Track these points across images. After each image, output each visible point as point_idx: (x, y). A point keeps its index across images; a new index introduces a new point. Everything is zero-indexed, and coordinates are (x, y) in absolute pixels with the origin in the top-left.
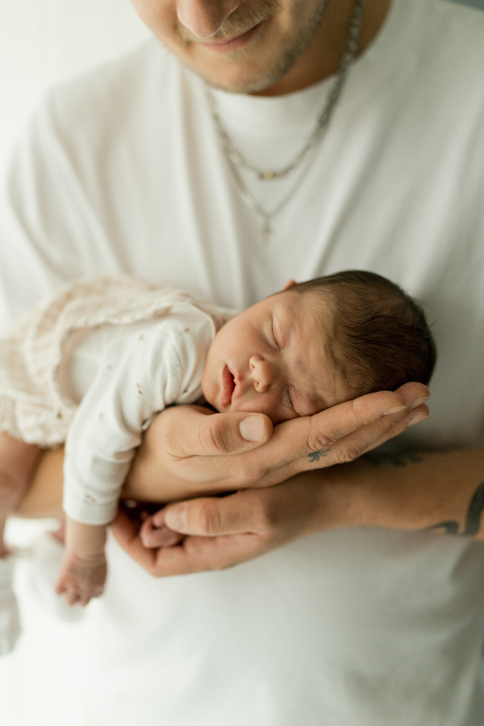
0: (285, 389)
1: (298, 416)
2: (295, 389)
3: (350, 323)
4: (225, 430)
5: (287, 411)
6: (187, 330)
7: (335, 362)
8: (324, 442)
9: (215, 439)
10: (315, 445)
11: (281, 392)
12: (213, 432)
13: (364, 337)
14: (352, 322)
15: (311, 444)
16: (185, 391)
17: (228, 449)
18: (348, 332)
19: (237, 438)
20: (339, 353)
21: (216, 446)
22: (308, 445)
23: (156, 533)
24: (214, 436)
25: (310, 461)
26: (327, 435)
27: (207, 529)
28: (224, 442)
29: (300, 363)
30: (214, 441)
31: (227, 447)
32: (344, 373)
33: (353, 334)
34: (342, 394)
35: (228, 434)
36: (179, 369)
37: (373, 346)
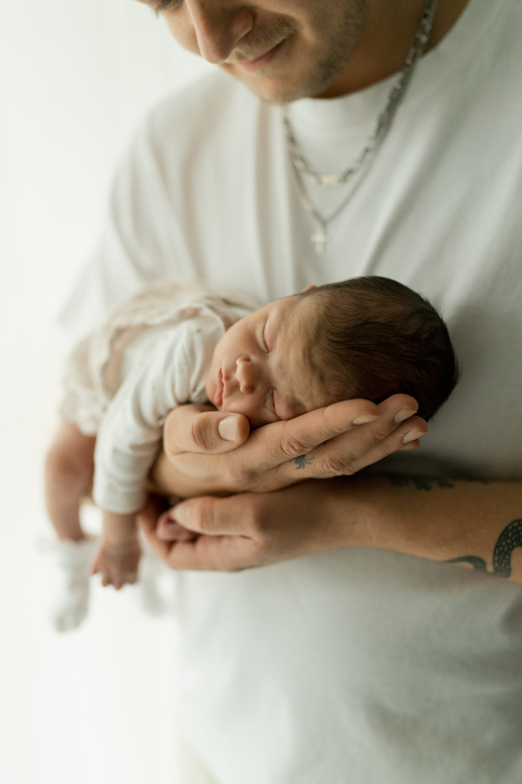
0: (270, 391)
1: (279, 419)
2: (277, 392)
3: (335, 328)
4: (205, 428)
5: (268, 414)
6: (199, 331)
7: (313, 366)
8: (296, 447)
9: (195, 436)
10: (289, 449)
11: (266, 395)
12: (194, 429)
13: (348, 343)
14: (336, 327)
15: (285, 448)
16: (194, 390)
17: (207, 447)
18: (331, 337)
19: (214, 436)
20: (317, 358)
21: (196, 442)
22: (282, 448)
23: (172, 527)
24: (194, 433)
25: (297, 468)
26: (298, 440)
27: (202, 526)
28: (203, 440)
29: (281, 365)
30: (195, 438)
31: (206, 444)
32: (322, 378)
33: (336, 339)
34: (319, 399)
35: (208, 431)
36: (185, 368)
37: (357, 353)
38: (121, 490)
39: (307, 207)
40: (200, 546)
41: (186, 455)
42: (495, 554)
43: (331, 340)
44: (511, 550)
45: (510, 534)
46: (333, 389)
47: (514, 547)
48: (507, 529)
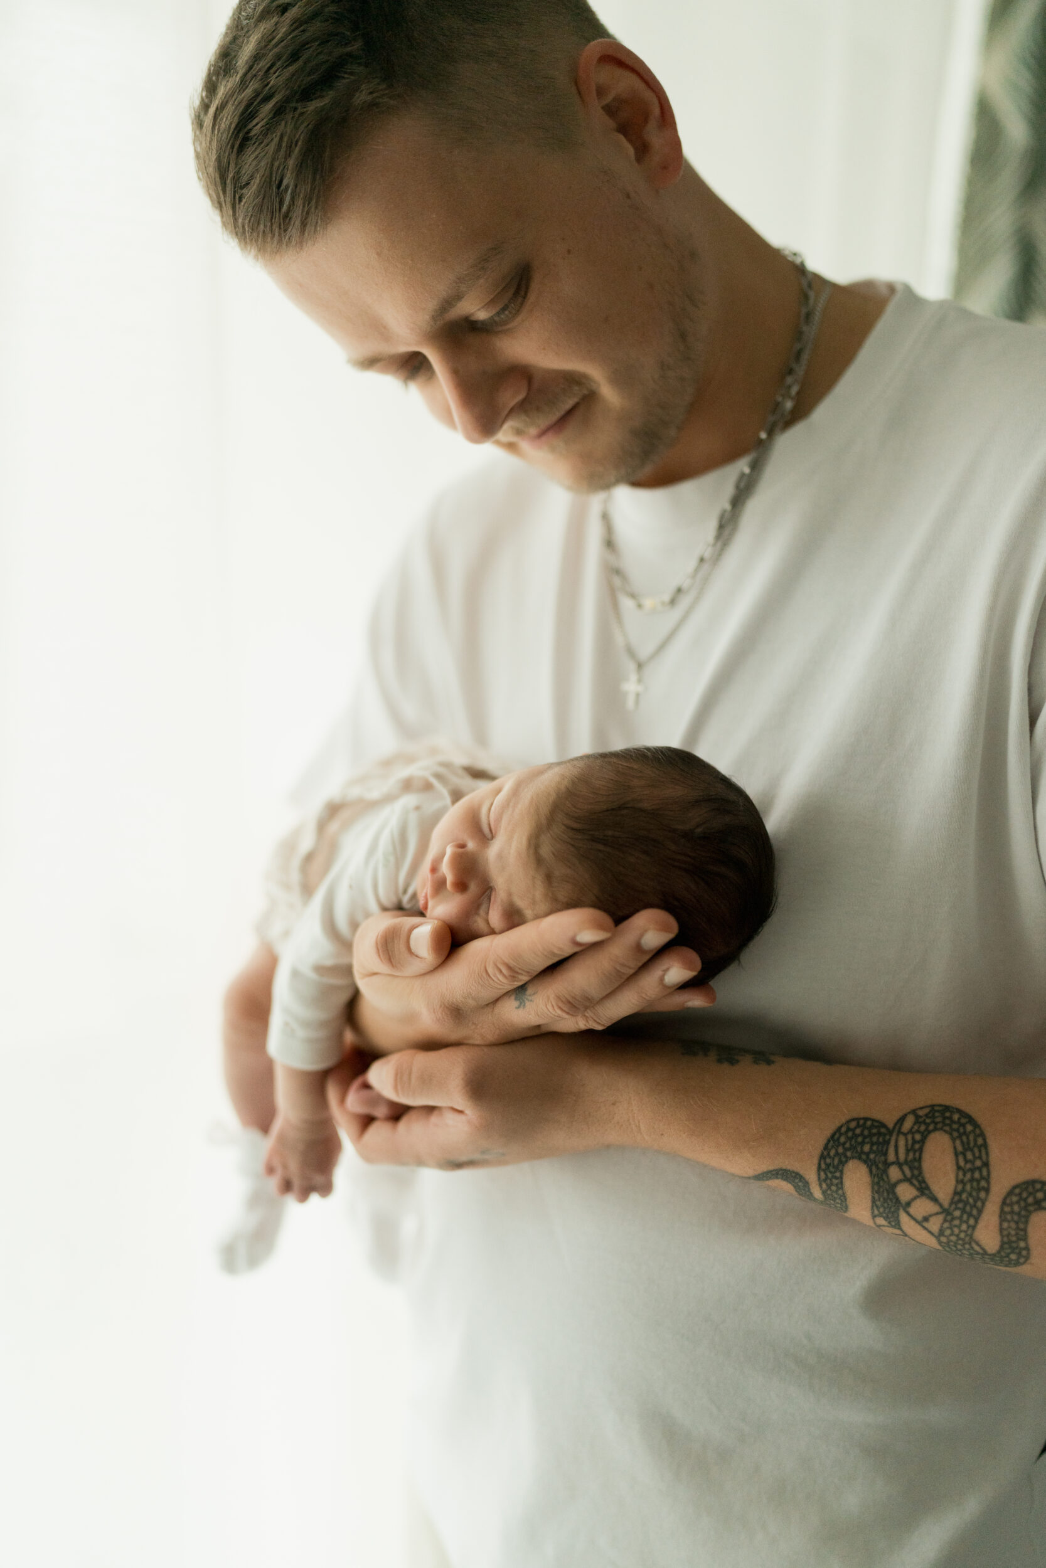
0: (487, 893)
1: (493, 932)
2: (496, 894)
3: (577, 811)
4: (393, 937)
5: (479, 924)
6: (417, 808)
7: (539, 860)
8: (505, 971)
9: (379, 947)
10: (495, 974)
11: (480, 898)
12: (379, 937)
13: (591, 833)
14: (578, 809)
15: (490, 971)
16: (405, 892)
17: (394, 964)
19: (403, 948)
20: (546, 850)
22: (487, 972)
24: (378, 943)
26: (506, 961)
28: (389, 954)
29: (500, 856)
31: (392, 960)
32: (549, 878)
33: (576, 826)
34: (543, 907)
35: (396, 942)
36: (392, 859)
37: (601, 847)
38: (301, 1033)
39: (619, 640)
40: (402, 1125)
41: (374, 978)
42: (819, 1168)
43: (568, 827)
44: (843, 1163)
45: (842, 1139)
46: (563, 895)
47: (847, 1159)
48: (839, 1129)
